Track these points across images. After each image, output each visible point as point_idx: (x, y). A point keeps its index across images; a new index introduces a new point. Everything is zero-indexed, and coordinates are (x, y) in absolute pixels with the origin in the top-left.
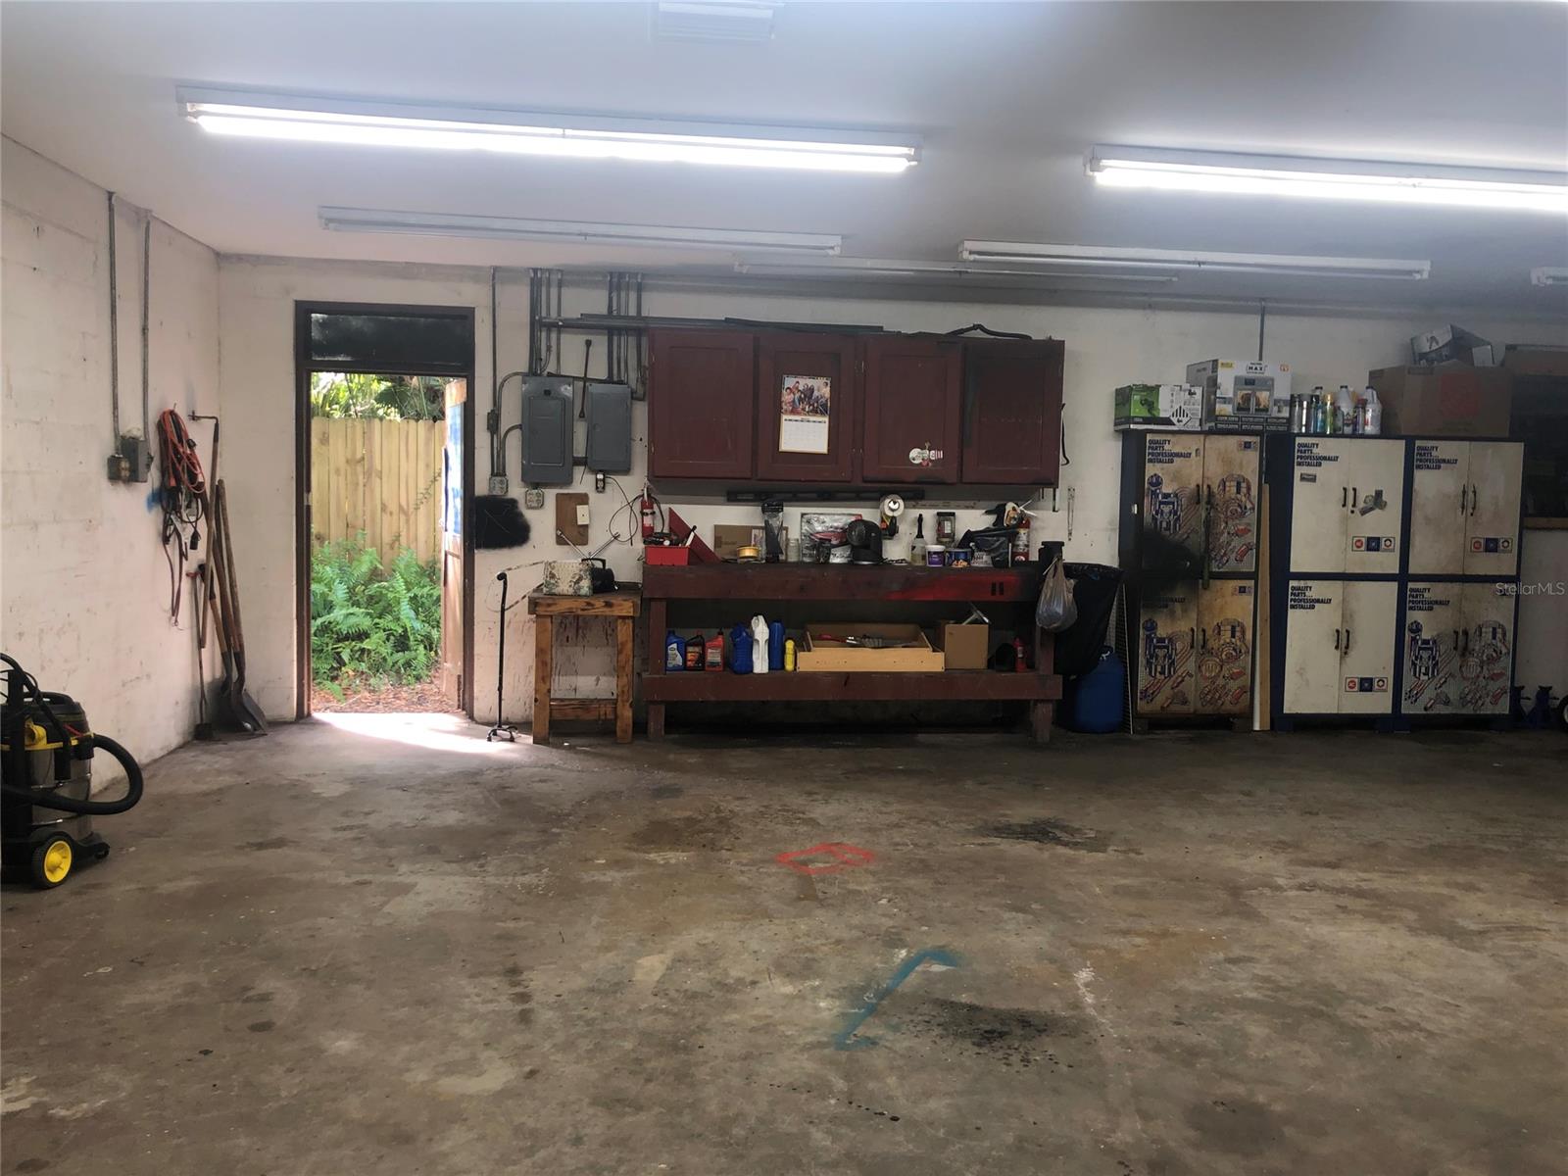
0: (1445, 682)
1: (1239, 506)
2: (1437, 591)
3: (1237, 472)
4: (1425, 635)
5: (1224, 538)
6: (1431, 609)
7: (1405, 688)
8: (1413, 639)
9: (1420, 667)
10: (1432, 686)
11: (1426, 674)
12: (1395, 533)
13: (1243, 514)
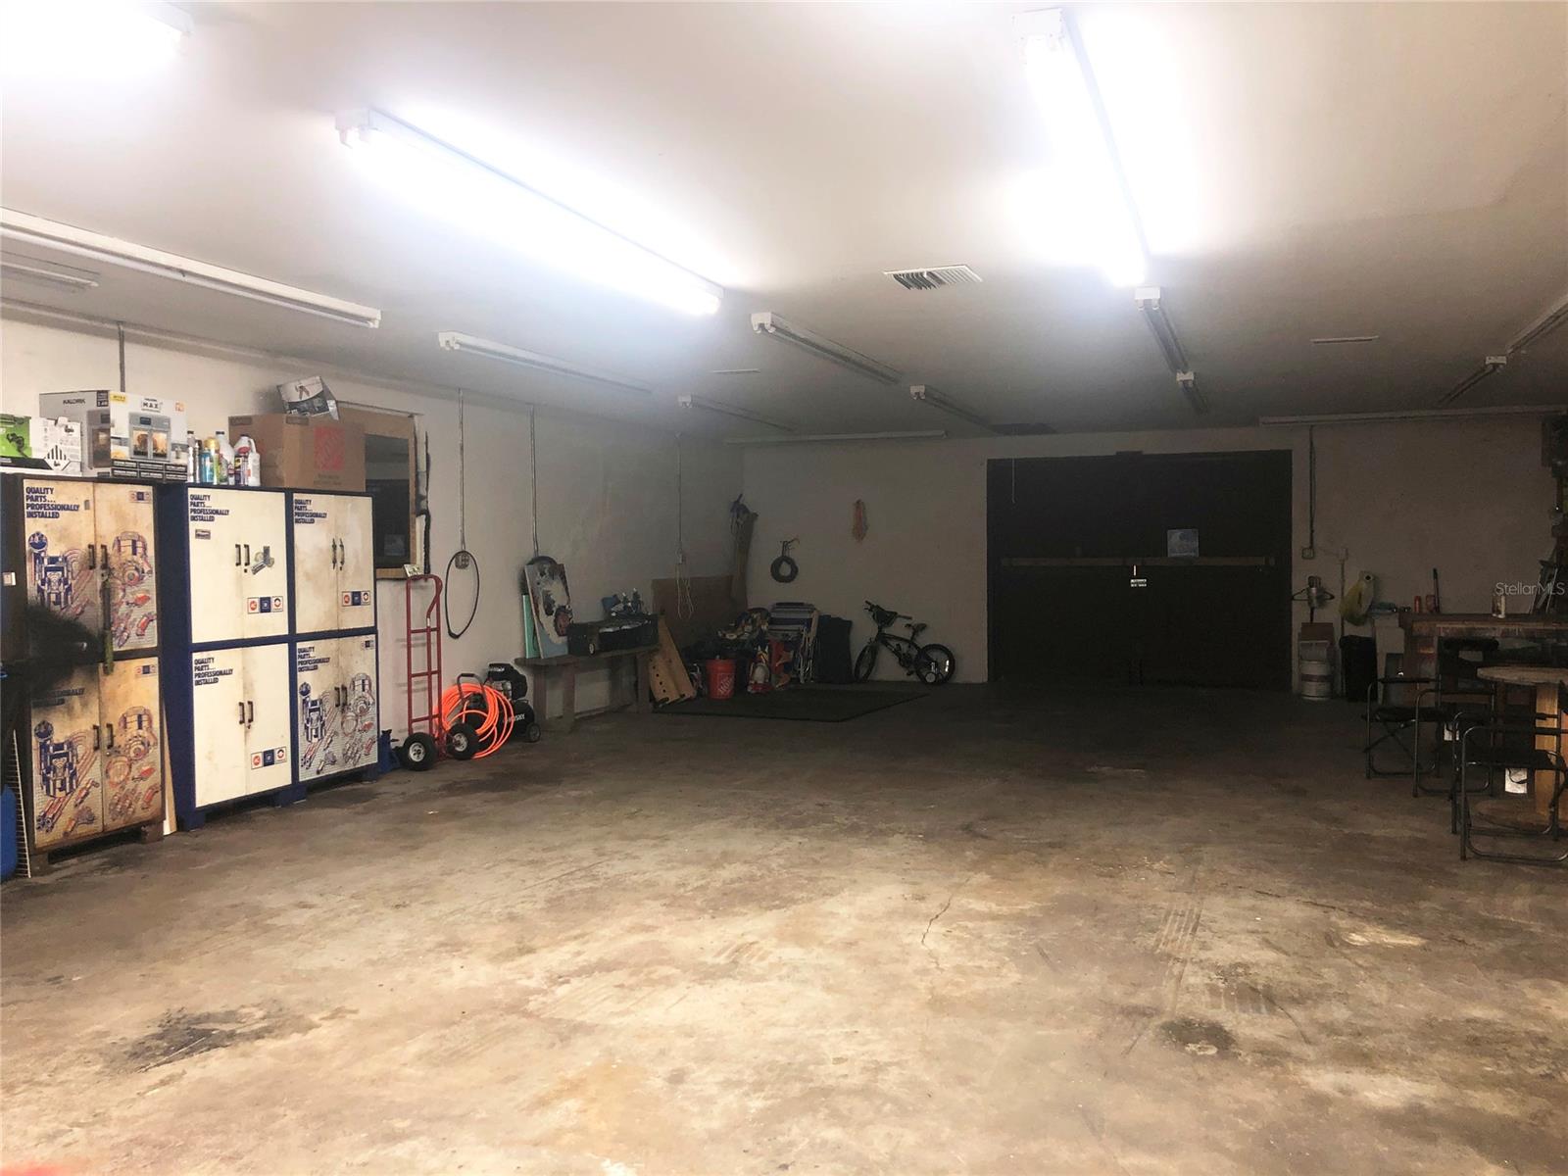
0: (331, 741)
1: (137, 569)
2: (320, 648)
3: (131, 528)
4: (313, 696)
5: (123, 609)
6: (316, 668)
7: (301, 755)
8: (304, 701)
9: (311, 730)
10: (322, 748)
11: (316, 736)
12: (282, 591)
13: (140, 579)
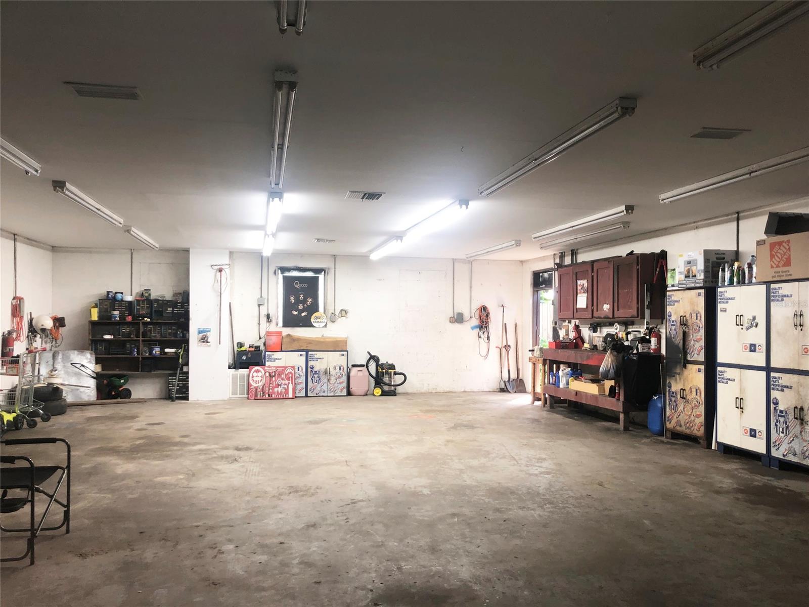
0: (793, 440)
1: (697, 326)
2: (785, 379)
3: (696, 308)
4: (781, 407)
5: (692, 343)
6: (783, 390)
7: (773, 440)
8: (775, 408)
9: (779, 427)
10: (786, 441)
11: (783, 433)
12: (763, 341)
13: (699, 331)
